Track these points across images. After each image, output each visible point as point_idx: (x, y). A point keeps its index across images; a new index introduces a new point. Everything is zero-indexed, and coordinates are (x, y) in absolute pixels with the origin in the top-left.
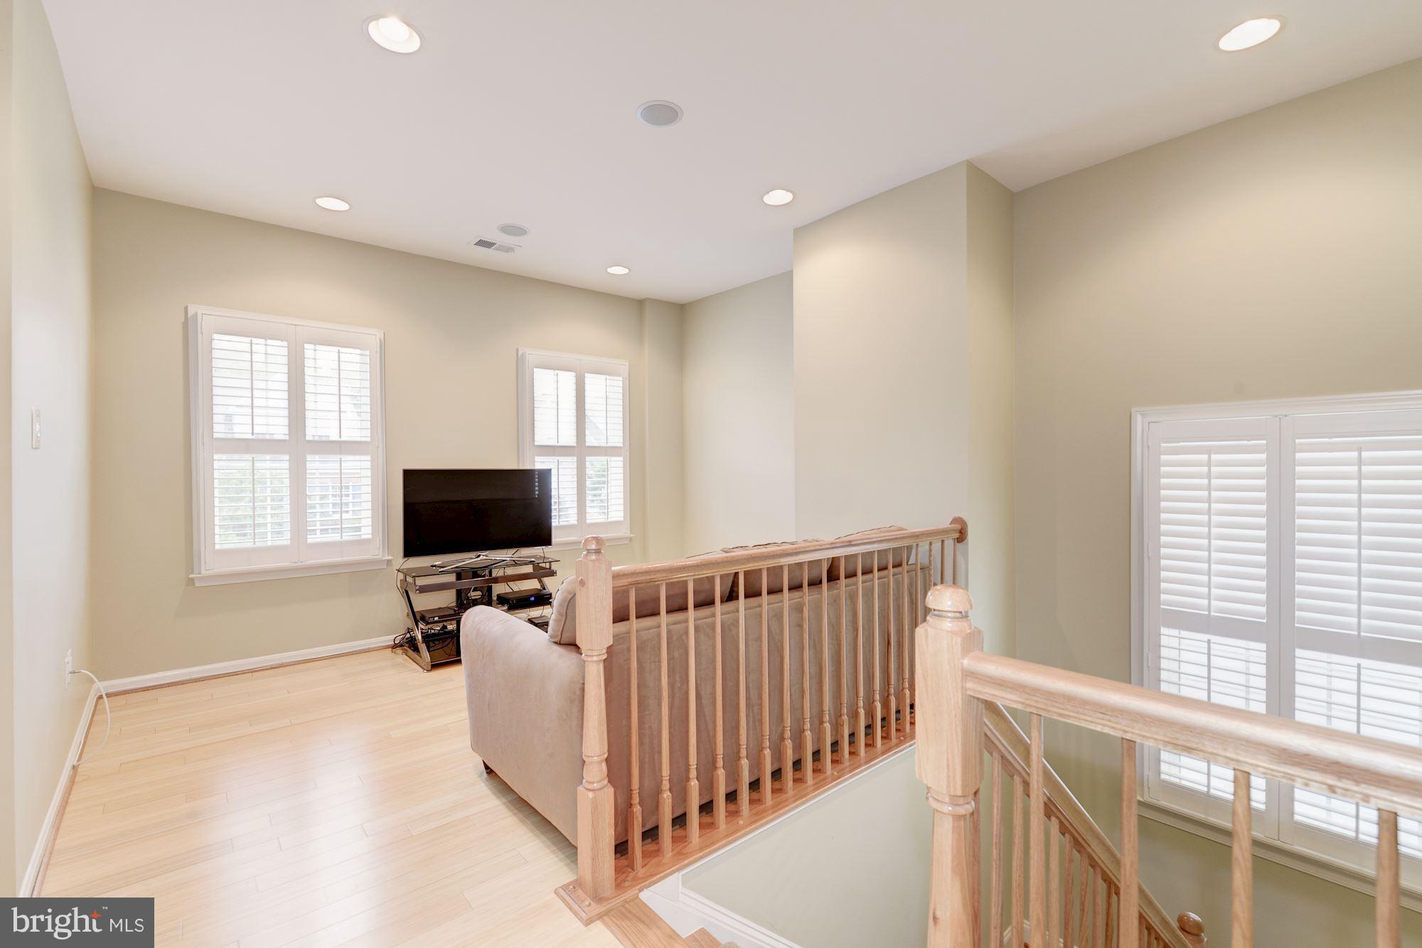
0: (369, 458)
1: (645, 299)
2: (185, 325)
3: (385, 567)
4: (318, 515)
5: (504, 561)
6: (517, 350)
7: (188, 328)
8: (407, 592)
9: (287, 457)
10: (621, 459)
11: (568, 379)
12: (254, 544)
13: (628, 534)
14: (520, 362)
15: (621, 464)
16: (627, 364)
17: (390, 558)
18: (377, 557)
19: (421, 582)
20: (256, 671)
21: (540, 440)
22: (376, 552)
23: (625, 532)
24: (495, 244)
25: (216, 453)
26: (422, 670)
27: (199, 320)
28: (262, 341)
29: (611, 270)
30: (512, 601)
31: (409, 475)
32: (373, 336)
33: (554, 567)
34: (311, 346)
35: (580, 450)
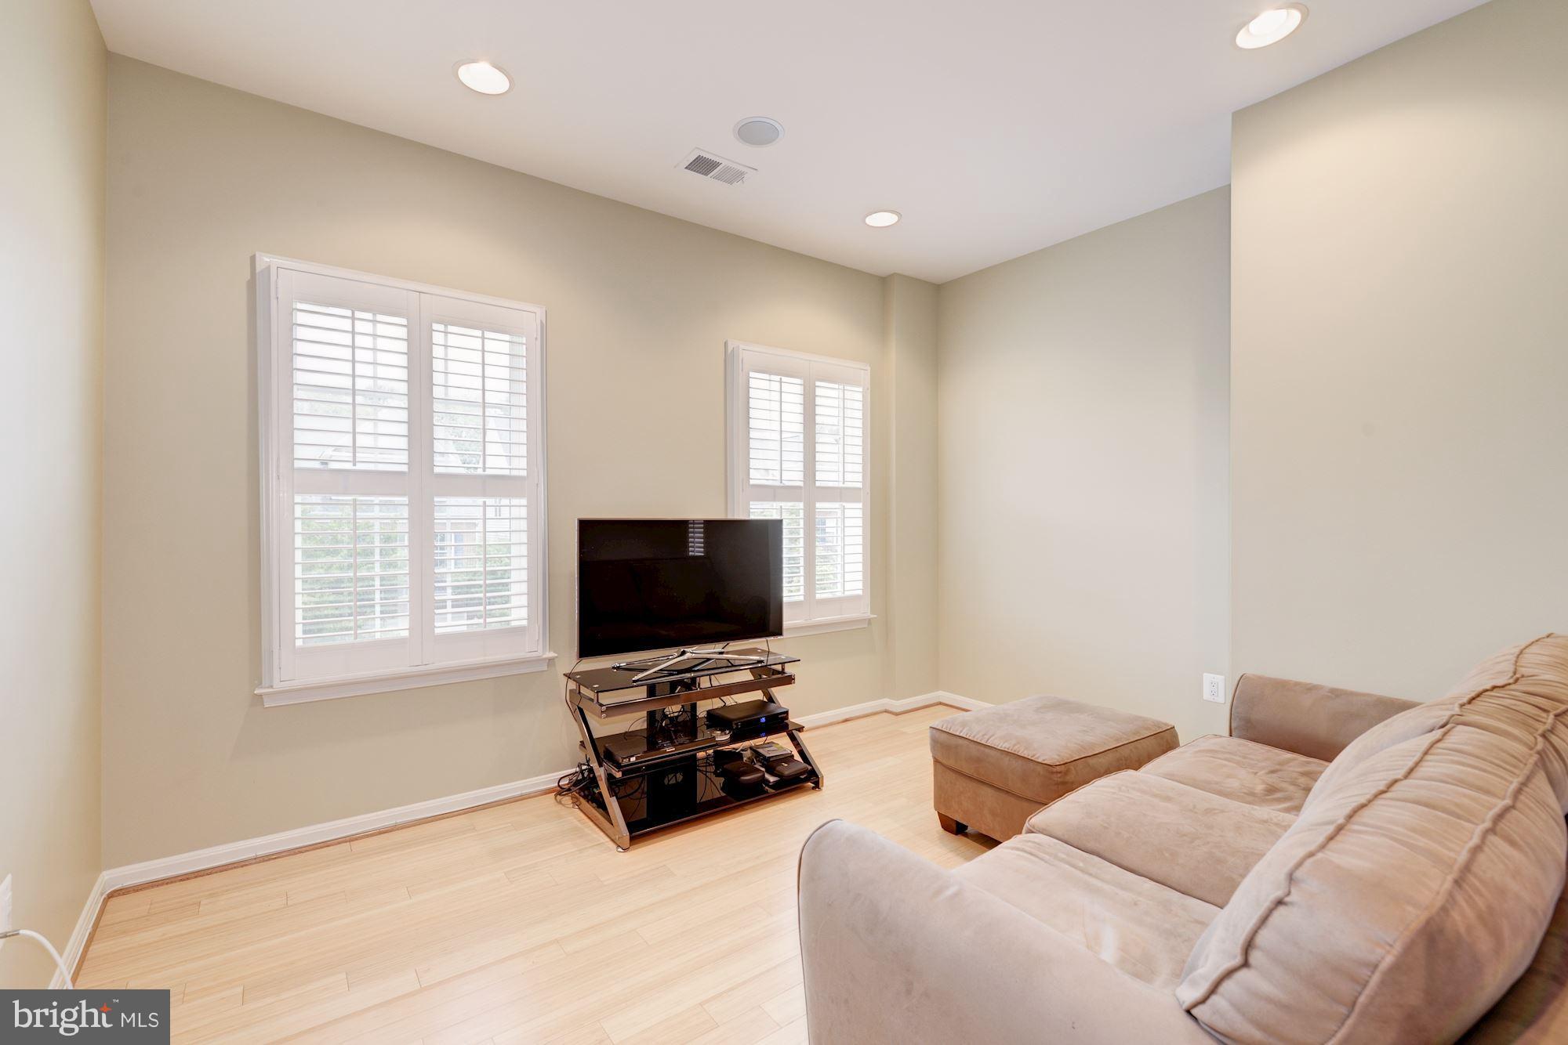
0: (524, 501)
1: (893, 275)
2: (252, 285)
3: (545, 668)
4: (449, 591)
5: (708, 660)
6: (726, 343)
7: (256, 286)
8: (581, 711)
9: (405, 500)
10: (860, 505)
11: (793, 389)
12: (356, 638)
13: (869, 615)
14: (729, 359)
15: (859, 513)
16: (869, 368)
17: (552, 654)
18: (534, 654)
19: (608, 699)
20: (356, 839)
21: (757, 477)
22: (534, 647)
23: (864, 611)
24: (718, 164)
25: (298, 493)
26: (615, 846)
27: (273, 278)
28: (369, 316)
29: (871, 221)
30: (737, 724)
31: (587, 528)
32: (531, 316)
33: (789, 669)
34: (441, 327)
35: (810, 491)
